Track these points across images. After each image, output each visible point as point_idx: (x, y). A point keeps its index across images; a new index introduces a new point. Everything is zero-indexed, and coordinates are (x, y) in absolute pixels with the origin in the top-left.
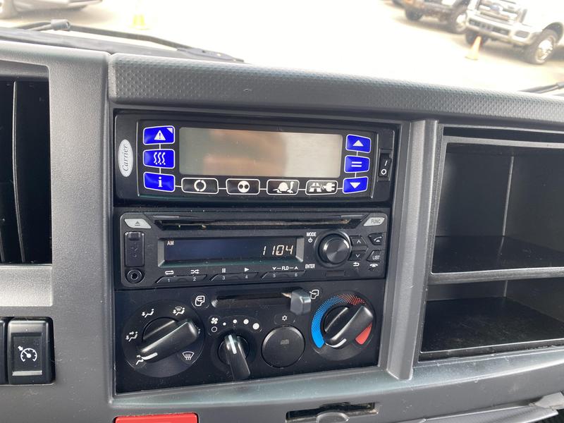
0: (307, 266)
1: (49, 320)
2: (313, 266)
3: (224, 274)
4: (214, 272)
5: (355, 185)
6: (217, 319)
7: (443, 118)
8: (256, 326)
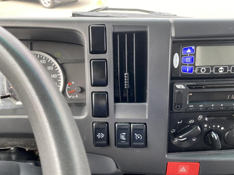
1: (145, 124)
3: (213, 107)
4: (209, 106)
6: (207, 125)
8: (222, 128)
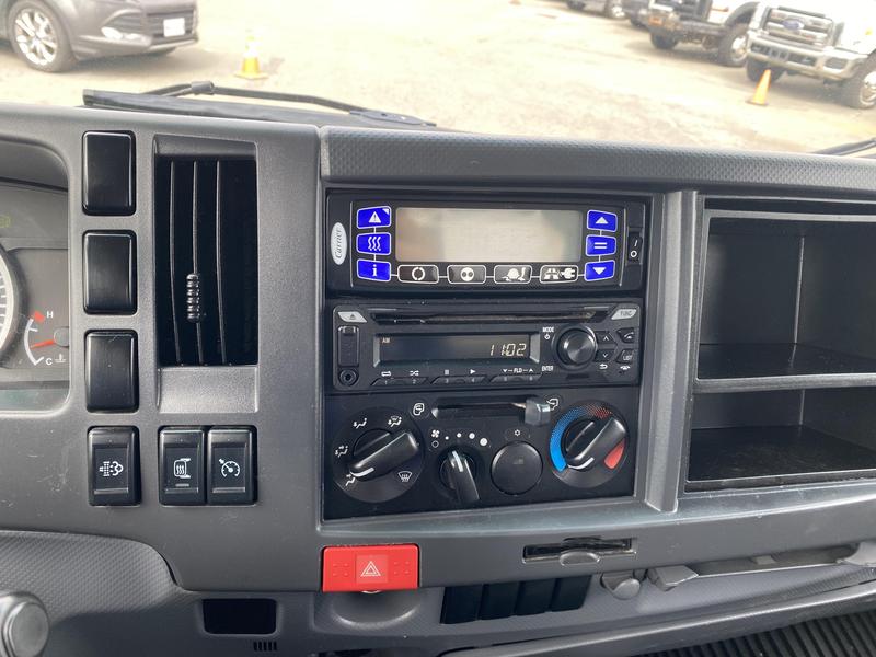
0: (544, 368)
1: (253, 429)
2: (550, 368)
3: (447, 376)
4: (436, 375)
5: (599, 270)
6: (438, 432)
7: (704, 188)
8: (484, 442)
